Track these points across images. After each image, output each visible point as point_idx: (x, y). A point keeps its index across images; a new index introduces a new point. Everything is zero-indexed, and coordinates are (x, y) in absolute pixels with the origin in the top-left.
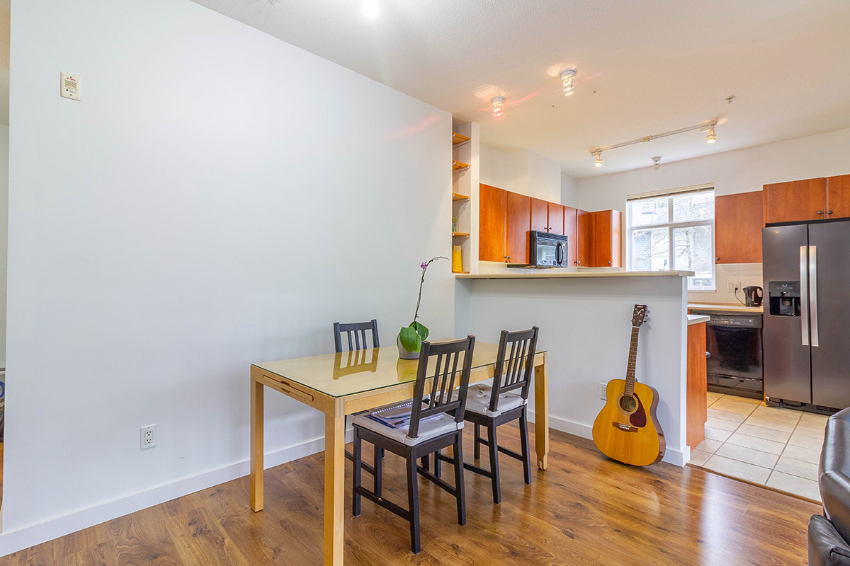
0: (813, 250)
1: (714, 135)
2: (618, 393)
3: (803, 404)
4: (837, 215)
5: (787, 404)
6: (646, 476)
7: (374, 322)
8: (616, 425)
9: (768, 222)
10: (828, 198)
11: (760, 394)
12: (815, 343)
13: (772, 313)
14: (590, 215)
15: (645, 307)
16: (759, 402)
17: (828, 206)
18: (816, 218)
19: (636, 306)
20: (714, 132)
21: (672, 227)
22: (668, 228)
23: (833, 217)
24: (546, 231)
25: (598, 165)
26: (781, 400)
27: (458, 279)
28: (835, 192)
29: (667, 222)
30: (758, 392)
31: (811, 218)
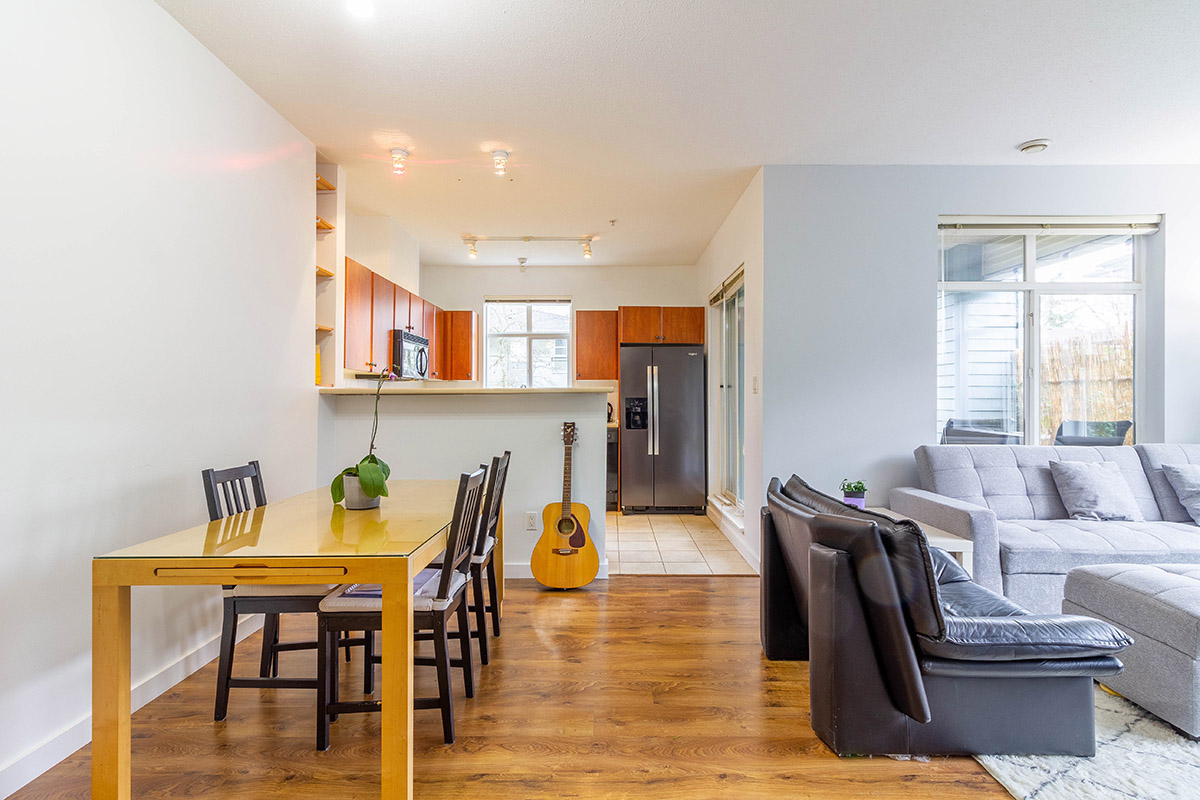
0: (656, 369)
2: (557, 516)
3: (647, 508)
4: (668, 341)
5: (636, 511)
6: (584, 595)
7: (255, 464)
8: (556, 551)
9: (622, 342)
10: (662, 325)
11: (615, 506)
12: (657, 453)
14: (445, 313)
15: (574, 424)
16: (615, 513)
17: (662, 333)
18: (655, 342)
19: (565, 424)
20: (589, 247)
21: (531, 337)
22: (526, 338)
23: (665, 342)
24: (407, 331)
25: (472, 256)
26: (633, 507)
27: (323, 395)
28: (667, 321)
29: (524, 330)
30: (613, 503)
31: (651, 342)
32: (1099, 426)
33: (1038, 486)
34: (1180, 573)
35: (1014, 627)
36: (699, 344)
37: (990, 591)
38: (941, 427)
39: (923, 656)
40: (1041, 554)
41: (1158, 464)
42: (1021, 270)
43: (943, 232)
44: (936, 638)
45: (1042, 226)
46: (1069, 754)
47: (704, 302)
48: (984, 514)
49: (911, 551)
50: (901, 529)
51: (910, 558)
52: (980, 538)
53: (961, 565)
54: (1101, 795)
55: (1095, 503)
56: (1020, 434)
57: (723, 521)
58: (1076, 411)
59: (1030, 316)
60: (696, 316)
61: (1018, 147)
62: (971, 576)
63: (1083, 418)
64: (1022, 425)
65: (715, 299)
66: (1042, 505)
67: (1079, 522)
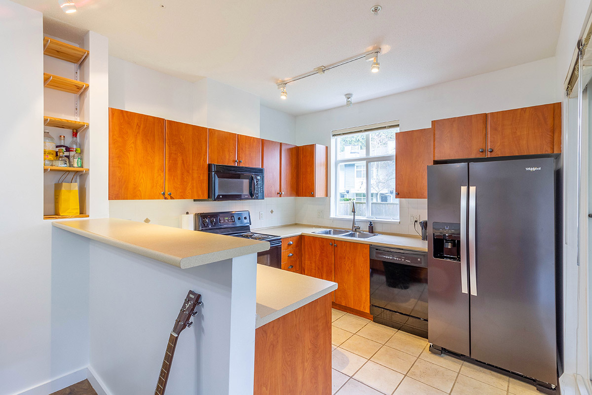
0: (473, 189)
1: (377, 64)
3: (462, 355)
4: (498, 153)
5: (449, 352)
9: (436, 159)
10: (489, 136)
12: (474, 293)
13: (435, 256)
14: (297, 149)
17: (489, 144)
18: (478, 156)
20: (377, 61)
21: (369, 160)
22: (365, 162)
23: (494, 155)
25: (283, 97)
26: (442, 348)
28: (496, 129)
29: (364, 156)
31: (473, 156)
60: (547, 117)
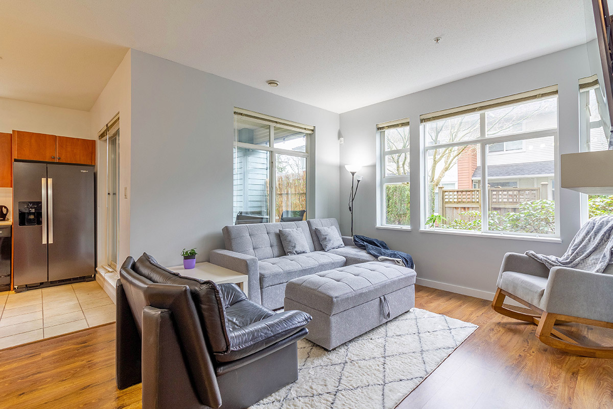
0: (50, 181)
3: (42, 284)
4: (63, 160)
5: (30, 287)
9: (16, 158)
10: (58, 149)
11: (8, 287)
12: (51, 242)
13: (20, 224)
16: (7, 292)
17: (58, 154)
18: (51, 161)
26: (26, 285)
28: (62, 146)
30: (7, 285)
31: (48, 160)
32: (294, 213)
33: (275, 241)
34: (323, 276)
35: (264, 328)
36: (91, 165)
37: (255, 304)
38: (235, 215)
39: (216, 366)
40: (276, 275)
41: (314, 227)
42: (268, 144)
43: (236, 116)
44: (225, 352)
45: (276, 122)
46: (288, 384)
47: (95, 137)
48: (253, 260)
49: (210, 300)
50: (204, 287)
51: (210, 305)
52: (251, 273)
53: (242, 291)
54: (300, 403)
55: (295, 247)
56: (268, 217)
57: (105, 284)
58: (287, 206)
59: (272, 163)
60: (89, 146)
61: (267, 82)
62: (247, 296)
63: (290, 210)
64: (269, 213)
65: (102, 136)
66: (276, 250)
67: (290, 256)
